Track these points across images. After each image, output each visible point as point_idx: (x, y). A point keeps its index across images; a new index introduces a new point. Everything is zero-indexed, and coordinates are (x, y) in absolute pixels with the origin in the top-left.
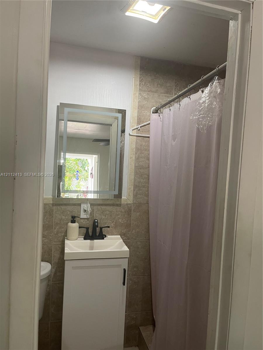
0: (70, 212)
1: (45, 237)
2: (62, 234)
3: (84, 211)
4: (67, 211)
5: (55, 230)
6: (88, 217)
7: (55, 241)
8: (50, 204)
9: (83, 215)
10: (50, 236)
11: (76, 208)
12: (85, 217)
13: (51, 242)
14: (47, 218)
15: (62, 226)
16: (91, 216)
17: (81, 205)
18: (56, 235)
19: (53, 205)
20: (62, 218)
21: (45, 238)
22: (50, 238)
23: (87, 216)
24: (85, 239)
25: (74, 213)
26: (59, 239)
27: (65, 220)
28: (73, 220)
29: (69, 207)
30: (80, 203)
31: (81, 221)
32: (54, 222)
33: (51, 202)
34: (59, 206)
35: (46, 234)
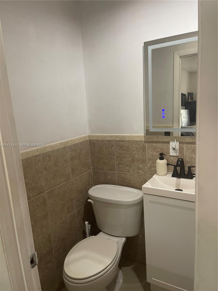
0: (160, 149)
1: (141, 169)
2: (154, 168)
3: (173, 149)
4: (158, 148)
5: (148, 164)
6: (178, 155)
7: (149, 174)
8: (143, 141)
9: (172, 153)
10: (145, 169)
11: (165, 145)
12: (174, 154)
13: (146, 174)
14: (141, 153)
15: (154, 161)
16: (181, 155)
17: (170, 143)
18: (150, 169)
19: (145, 141)
20: (153, 155)
21: (141, 171)
22: (145, 171)
23: (176, 154)
24: (173, 176)
25: (164, 150)
26: (152, 172)
27: (156, 156)
28: (161, 157)
29: (159, 144)
30: (169, 141)
31: (171, 158)
32: (148, 158)
33: (144, 140)
34: (150, 143)
35: (141, 167)
